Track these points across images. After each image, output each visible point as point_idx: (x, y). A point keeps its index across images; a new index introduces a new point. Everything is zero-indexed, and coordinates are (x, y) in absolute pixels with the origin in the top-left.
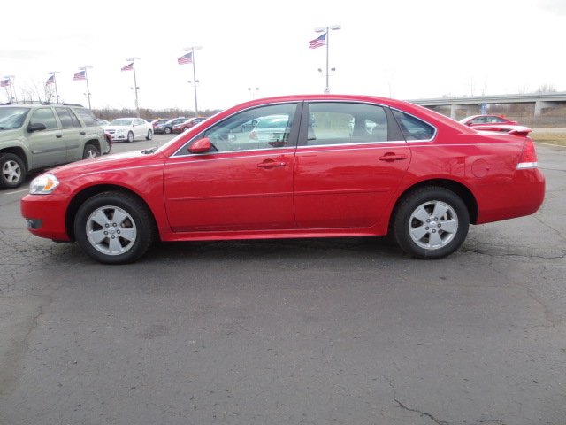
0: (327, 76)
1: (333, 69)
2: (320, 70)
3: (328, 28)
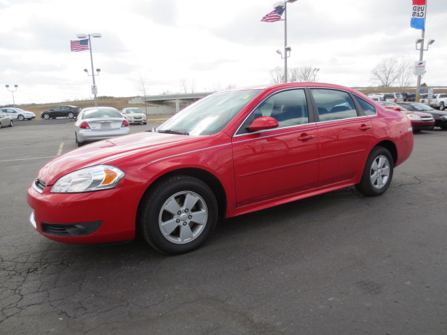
0: (93, 75)
1: (98, 70)
2: (86, 70)
3: (89, 36)
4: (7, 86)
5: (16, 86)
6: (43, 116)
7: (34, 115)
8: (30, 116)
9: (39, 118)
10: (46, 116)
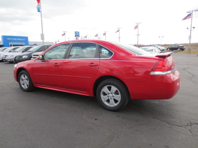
0: (191, 30)
1: (194, 28)
3: (192, 11)
4: (160, 37)
5: (163, 37)
6: (167, 49)
7: (165, 49)
8: (163, 49)
9: (166, 50)
10: (168, 49)
